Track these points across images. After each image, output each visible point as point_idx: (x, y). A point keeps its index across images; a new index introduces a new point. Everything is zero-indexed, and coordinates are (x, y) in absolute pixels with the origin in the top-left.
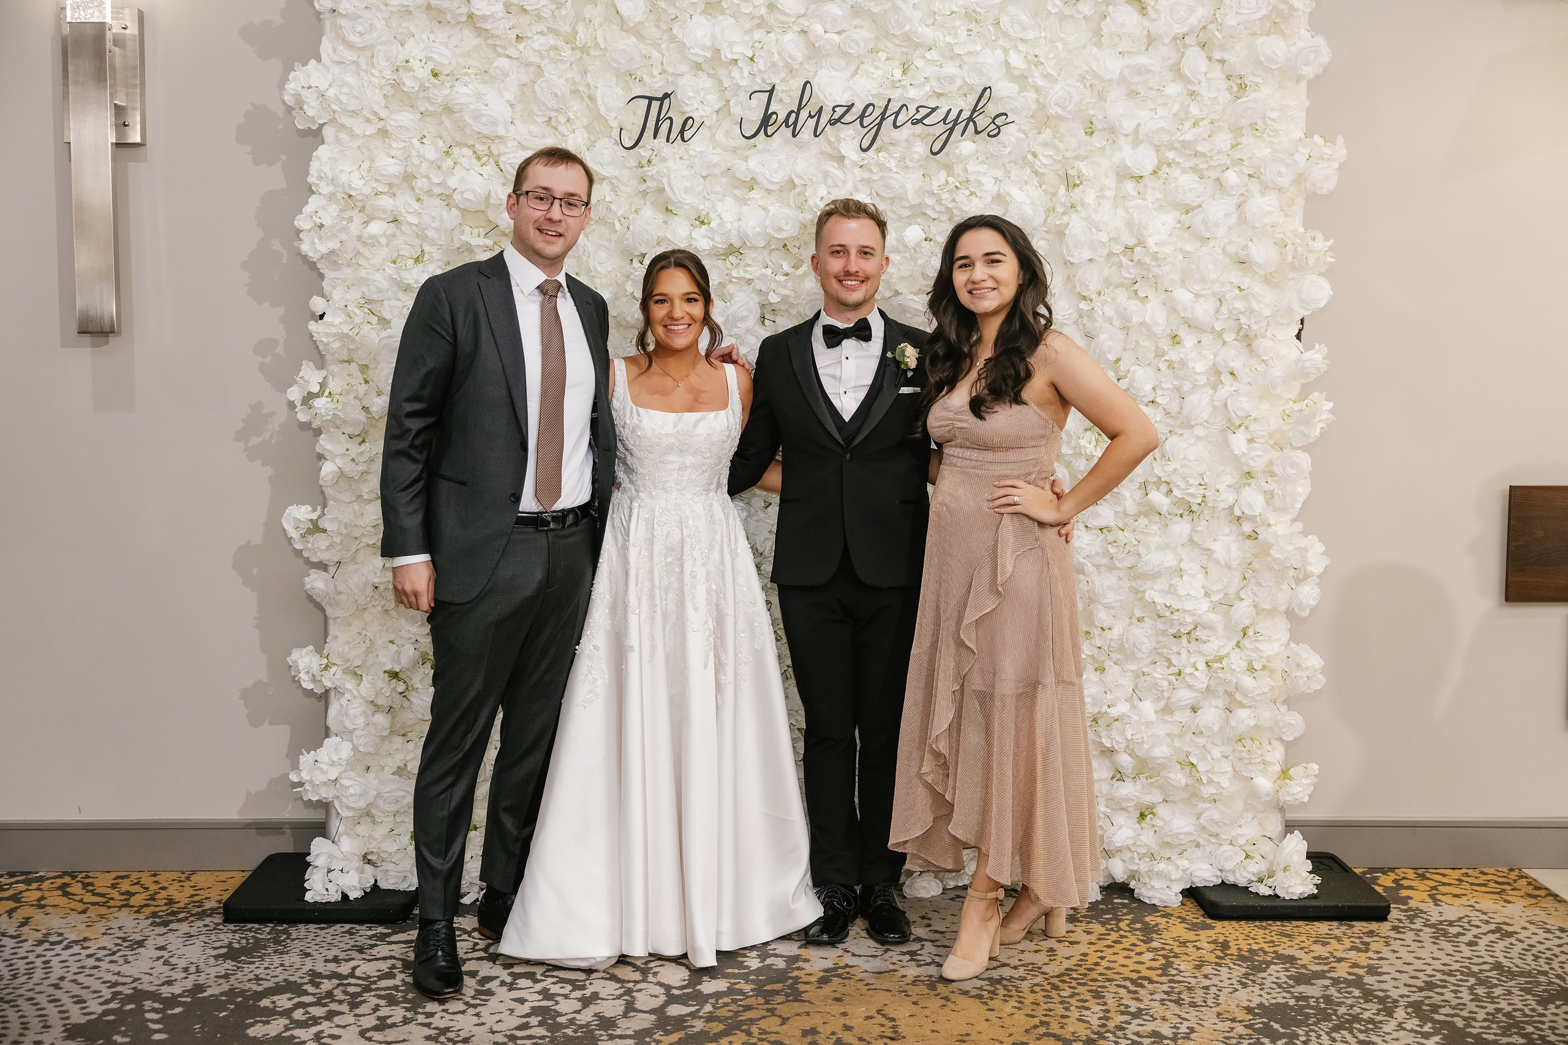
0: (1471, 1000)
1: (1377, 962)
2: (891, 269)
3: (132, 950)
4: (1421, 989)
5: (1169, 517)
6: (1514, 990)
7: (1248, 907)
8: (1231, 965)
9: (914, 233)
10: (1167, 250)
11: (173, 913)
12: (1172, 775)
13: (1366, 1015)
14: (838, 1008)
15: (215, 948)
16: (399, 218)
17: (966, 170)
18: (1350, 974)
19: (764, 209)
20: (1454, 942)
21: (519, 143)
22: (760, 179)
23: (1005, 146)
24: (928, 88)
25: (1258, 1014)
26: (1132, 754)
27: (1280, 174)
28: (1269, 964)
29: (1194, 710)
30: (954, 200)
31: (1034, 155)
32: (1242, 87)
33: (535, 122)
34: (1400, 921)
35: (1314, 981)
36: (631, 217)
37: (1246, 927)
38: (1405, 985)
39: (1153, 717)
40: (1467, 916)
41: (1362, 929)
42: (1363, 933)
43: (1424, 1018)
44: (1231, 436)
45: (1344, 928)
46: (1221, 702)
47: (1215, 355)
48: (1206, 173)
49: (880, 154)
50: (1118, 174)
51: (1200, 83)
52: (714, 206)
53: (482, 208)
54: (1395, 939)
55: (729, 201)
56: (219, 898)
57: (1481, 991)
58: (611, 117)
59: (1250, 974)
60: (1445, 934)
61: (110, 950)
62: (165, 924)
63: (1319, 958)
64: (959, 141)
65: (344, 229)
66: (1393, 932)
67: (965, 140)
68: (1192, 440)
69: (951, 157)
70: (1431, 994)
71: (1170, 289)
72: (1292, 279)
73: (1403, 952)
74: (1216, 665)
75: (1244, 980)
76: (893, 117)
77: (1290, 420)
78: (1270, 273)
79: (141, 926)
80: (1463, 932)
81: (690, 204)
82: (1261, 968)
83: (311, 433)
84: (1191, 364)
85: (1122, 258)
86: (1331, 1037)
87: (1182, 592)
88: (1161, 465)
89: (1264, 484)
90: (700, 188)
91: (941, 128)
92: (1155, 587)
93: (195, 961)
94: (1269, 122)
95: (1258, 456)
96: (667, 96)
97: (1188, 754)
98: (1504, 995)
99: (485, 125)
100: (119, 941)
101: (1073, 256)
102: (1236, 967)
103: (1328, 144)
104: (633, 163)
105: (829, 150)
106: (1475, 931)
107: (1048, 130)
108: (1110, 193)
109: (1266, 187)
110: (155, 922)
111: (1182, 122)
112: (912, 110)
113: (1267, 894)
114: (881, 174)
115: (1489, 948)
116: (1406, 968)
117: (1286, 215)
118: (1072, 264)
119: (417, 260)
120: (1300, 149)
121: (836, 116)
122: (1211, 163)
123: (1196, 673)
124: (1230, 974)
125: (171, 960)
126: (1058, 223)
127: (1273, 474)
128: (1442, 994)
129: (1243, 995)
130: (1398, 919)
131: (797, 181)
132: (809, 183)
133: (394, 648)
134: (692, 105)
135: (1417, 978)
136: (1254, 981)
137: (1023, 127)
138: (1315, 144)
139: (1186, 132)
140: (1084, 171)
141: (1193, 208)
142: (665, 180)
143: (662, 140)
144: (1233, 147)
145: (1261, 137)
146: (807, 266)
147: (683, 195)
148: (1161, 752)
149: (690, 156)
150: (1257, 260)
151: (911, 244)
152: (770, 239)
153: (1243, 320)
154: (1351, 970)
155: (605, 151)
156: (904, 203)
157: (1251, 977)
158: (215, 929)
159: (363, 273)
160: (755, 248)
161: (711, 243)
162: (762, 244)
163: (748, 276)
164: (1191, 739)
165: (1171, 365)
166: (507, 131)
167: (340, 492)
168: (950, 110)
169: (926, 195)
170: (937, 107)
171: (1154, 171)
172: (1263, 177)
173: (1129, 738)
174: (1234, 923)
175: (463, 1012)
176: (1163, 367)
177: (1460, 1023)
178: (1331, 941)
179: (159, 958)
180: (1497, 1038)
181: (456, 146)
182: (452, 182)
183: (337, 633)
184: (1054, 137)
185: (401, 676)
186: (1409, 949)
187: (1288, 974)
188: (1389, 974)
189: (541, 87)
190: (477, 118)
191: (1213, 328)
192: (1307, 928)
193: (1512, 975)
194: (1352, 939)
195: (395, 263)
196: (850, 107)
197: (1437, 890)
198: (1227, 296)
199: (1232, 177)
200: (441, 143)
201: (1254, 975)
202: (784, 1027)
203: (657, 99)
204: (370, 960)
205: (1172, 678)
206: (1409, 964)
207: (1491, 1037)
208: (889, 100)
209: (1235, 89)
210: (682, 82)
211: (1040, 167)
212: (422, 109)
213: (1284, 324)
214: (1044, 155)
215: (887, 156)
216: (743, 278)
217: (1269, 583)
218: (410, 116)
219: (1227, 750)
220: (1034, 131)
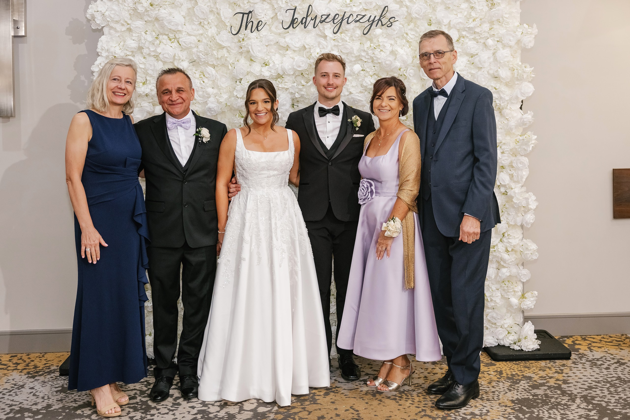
0: (609, 394)
1: (567, 378)
2: (347, 83)
3: (19, 390)
4: (586, 390)
6: (626, 389)
7: (510, 355)
8: (504, 381)
9: (357, 67)
10: (465, 73)
11: (37, 372)
13: (563, 402)
14: (333, 407)
15: (56, 388)
17: (378, 41)
18: (555, 384)
19: (293, 58)
20: (600, 368)
21: (188, 33)
22: (290, 46)
23: (394, 31)
24: (361, 7)
25: (516, 403)
27: (510, 40)
28: (520, 380)
30: (373, 53)
31: (407, 34)
32: (493, 5)
33: (194, 24)
34: (576, 359)
35: (540, 388)
36: (235, 63)
37: (509, 364)
38: (580, 388)
40: (604, 356)
41: (560, 363)
42: (560, 365)
43: (589, 403)
45: (552, 363)
46: (495, 266)
48: (480, 41)
49: (342, 35)
51: (475, 3)
52: (271, 58)
53: (171, 61)
54: (574, 367)
55: (277, 55)
56: (57, 365)
57: (612, 389)
58: (226, 21)
59: (512, 385)
60: (596, 364)
61: (9, 390)
62: (33, 377)
63: (541, 377)
64: (375, 29)
66: (573, 364)
67: (377, 28)
69: (372, 36)
70: (591, 392)
72: (517, 84)
73: (578, 373)
75: (510, 388)
76: (347, 19)
77: (519, 144)
78: (508, 82)
79: (22, 379)
80: (603, 363)
81: (261, 57)
82: (516, 382)
86: (548, 412)
89: (509, 171)
90: (265, 50)
91: (367, 24)
93: (47, 393)
94: (505, 19)
95: (506, 159)
96: (250, 12)
98: (622, 391)
99: (173, 25)
100: (13, 386)
102: (506, 382)
103: (530, 27)
104: (236, 40)
105: (320, 34)
106: (608, 363)
107: (412, 24)
109: (505, 46)
110: (29, 376)
111: (468, 19)
112: (355, 16)
113: (518, 349)
114: (342, 43)
115: (615, 370)
116: (579, 380)
117: (514, 57)
118: (424, 79)
119: (144, 84)
120: (519, 30)
121: (323, 19)
122: (481, 36)
124: (504, 385)
125: (36, 393)
127: (513, 167)
128: (595, 391)
129: (509, 395)
130: (575, 359)
131: (307, 46)
132: (312, 47)
134: (261, 16)
135: (585, 385)
136: (514, 388)
137: (402, 23)
138: (524, 28)
139: (470, 24)
141: (474, 55)
142: (250, 47)
143: (248, 30)
144: (490, 29)
145: (501, 25)
146: (311, 82)
147: (258, 53)
149: (261, 37)
150: (502, 77)
151: (356, 72)
152: (295, 71)
153: (497, 102)
154: (556, 382)
155: (224, 36)
156: (353, 55)
157: (513, 387)
158: (56, 379)
160: (289, 75)
161: (270, 73)
162: (292, 73)
163: (286, 87)
166: (182, 28)
168: (371, 16)
169: (362, 51)
170: (365, 15)
171: (457, 40)
172: (503, 42)
174: (504, 363)
175: (167, 413)
177: (604, 404)
178: (547, 369)
179: (31, 393)
180: (621, 410)
181: (160, 35)
182: (159, 50)
184: (415, 27)
186: (580, 372)
187: (529, 384)
188: (572, 383)
189: (197, 10)
190: (169, 23)
192: (536, 364)
193: (625, 382)
194: (556, 368)
196: (328, 15)
197: (591, 345)
199: (490, 42)
200: (154, 34)
201: (514, 386)
202: (310, 416)
203: (246, 14)
204: (125, 391)
206: (581, 378)
207: (618, 410)
208: (345, 12)
209: (490, 5)
210: (257, 6)
211: (409, 39)
212: (146, 20)
213: (514, 103)
214: (411, 34)
215: (345, 35)
216: (284, 88)
217: (513, 214)
218: (141, 23)
219: (498, 286)
220: (407, 24)
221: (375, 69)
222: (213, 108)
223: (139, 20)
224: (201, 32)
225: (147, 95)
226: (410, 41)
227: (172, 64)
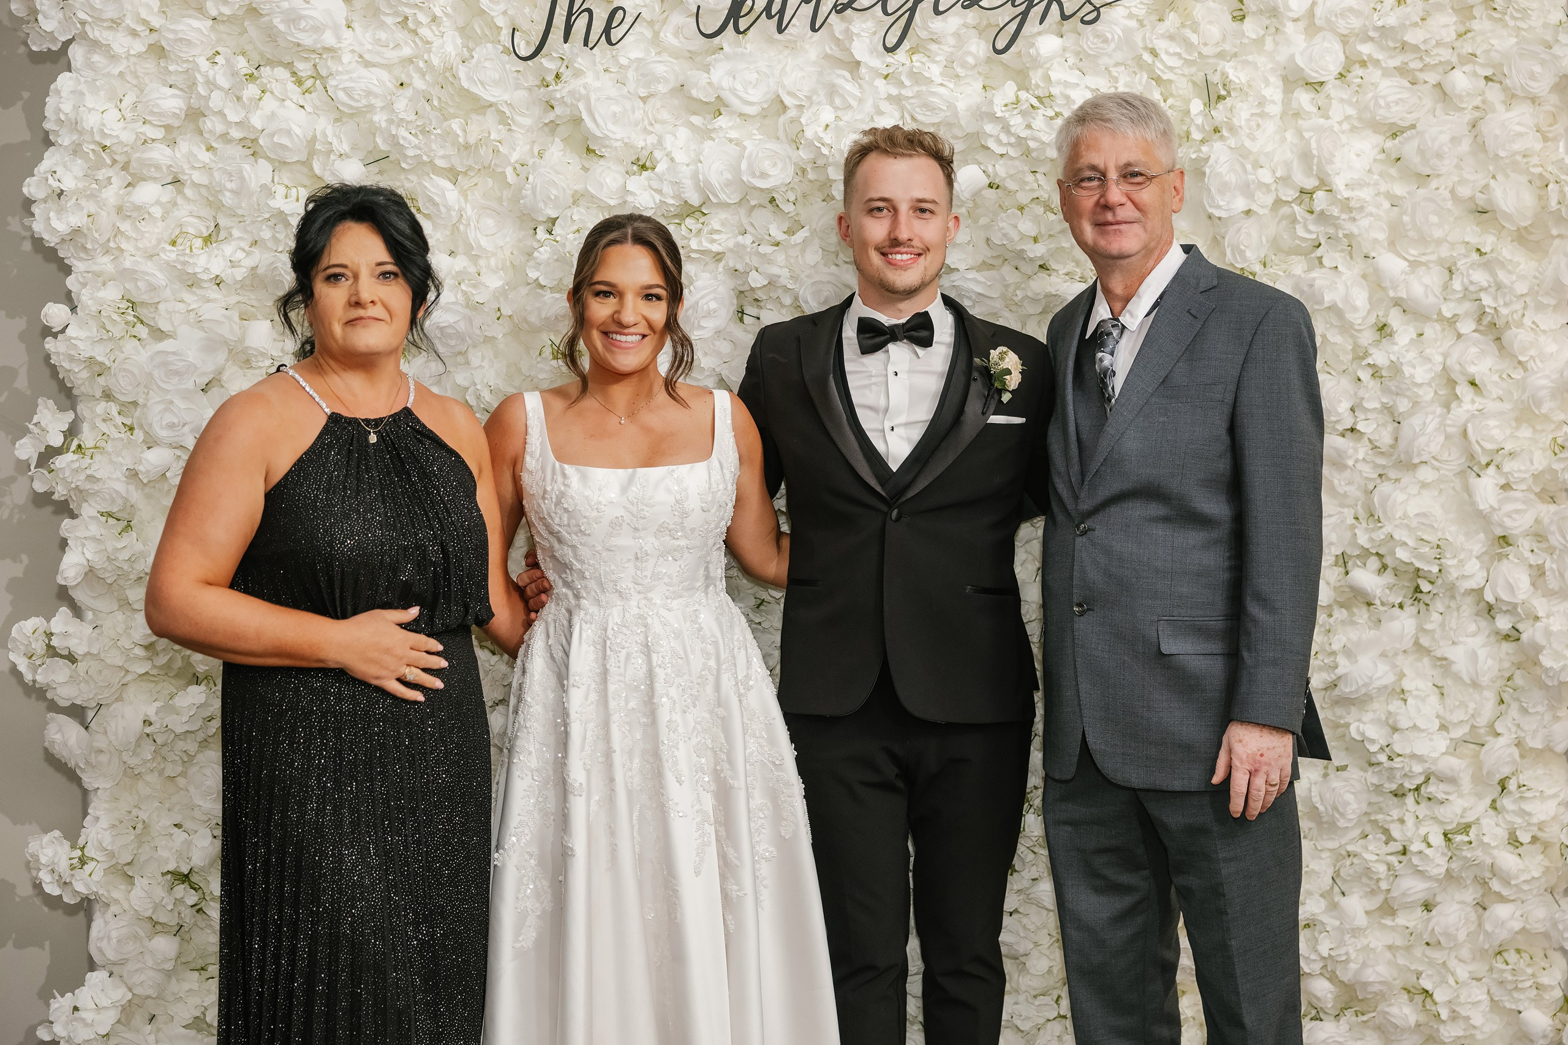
5: (1382, 608)
9: (969, 179)
10: (1365, 194)
12: (1394, 1010)
16: (181, 177)
17: (1048, 79)
19: (739, 145)
21: (361, 56)
22: (729, 97)
23: (1106, 41)
26: (1332, 978)
27: (1533, 76)
29: (1428, 907)
30: (1029, 127)
31: (1154, 53)
33: (383, 25)
36: (531, 163)
39: (1361, 920)
44: (1473, 480)
46: (1470, 895)
47: (1446, 356)
48: (1421, 76)
49: (915, 57)
50: (1285, 80)
52: (659, 142)
53: (306, 157)
55: (684, 134)
58: (497, 12)
64: (1039, 33)
65: (93, 196)
67: (1045, 31)
68: (1414, 489)
69: (1025, 57)
71: (1373, 254)
74: (1459, 838)
77: (1564, 455)
81: (623, 140)
83: (49, 510)
84: (1407, 370)
85: (1296, 208)
87: (1404, 723)
88: (1366, 529)
89: (1528, 554)
90: (638, 115)
91: (1008, 15)
92: (1364, 719)
95: (1517, 511)
97: (1419, 975)
99: (303, 30)
101: (1219, 207)
104: (532, 80)
105: (835, 52)
108: (1275, 109)
109: (1513, 96)
114: (916, 89)
117: (1545, 139)
118: (1220, 218)
119: (208, 240)
122: (1428, 59)
123: (1428, 851)
126: (1194, 156)
127: (1541, 539)
131: (788, 104)
132: (807, 106)
133: (180, 836)
137: (1134, 11)
140: (1231, 77)
141: (1403, 130)
142: (582, 105)
143: (577, 44)
144: (1461, 35)
147: (611, 127)
148: (1378, 972)
149: (620, 67)
150: (1505, 209)
151: (967, 195)
152: (747, 190)
153: (1487, 300)
155: (490, 65)
159: (128, 264)
160: (725, 205)
161: (658, 202)
162: (735, 198)
163: (715, 248)
164: (1424, 954)
165: (1376, 372)
166: (339, 39)
167: (94, 598)
171: (1341, 74)
172: (1507, 81)
173: (1326, 955)
176: (1364, 375)
181: (265, 65)
182: (256, 121)
183: (99, 813)
185: (194, 878)
190: (292, 22)
191: (1440, 313)
195: (174, 243)
198: (1459, 264)
200: (242, 62)
205: (1394, 859)
211: (1163, 72)
212: (214, 13)
213: (1549, 305)
214: (1167, 53)
215: (925, 59)
216: (710, 251)
217: (1540, 709)
218: (196, 24)
219: (1480, 968)
220: (1155, 17)
221: (1037, 180)
222: (450, 326)
223: (190, 16)
224: (407, 51)
225: (218, 282)
226: (1165, 77)
227: (305, 170)
